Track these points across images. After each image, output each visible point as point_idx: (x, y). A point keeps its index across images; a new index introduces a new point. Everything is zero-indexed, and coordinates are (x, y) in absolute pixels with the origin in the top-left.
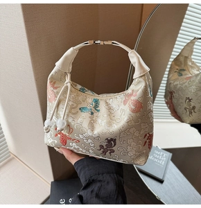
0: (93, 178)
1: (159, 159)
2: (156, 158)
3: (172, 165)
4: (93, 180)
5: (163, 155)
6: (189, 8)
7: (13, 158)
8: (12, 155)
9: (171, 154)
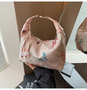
0: (41, 75)
1: (69, 67)
2: (68, 67)
3: (74, 70)
4: (42, 76)
5: (71, 66)
6: (83, 4)
7: (8, 66)
8: (8, 65)
9: (74, 66)
